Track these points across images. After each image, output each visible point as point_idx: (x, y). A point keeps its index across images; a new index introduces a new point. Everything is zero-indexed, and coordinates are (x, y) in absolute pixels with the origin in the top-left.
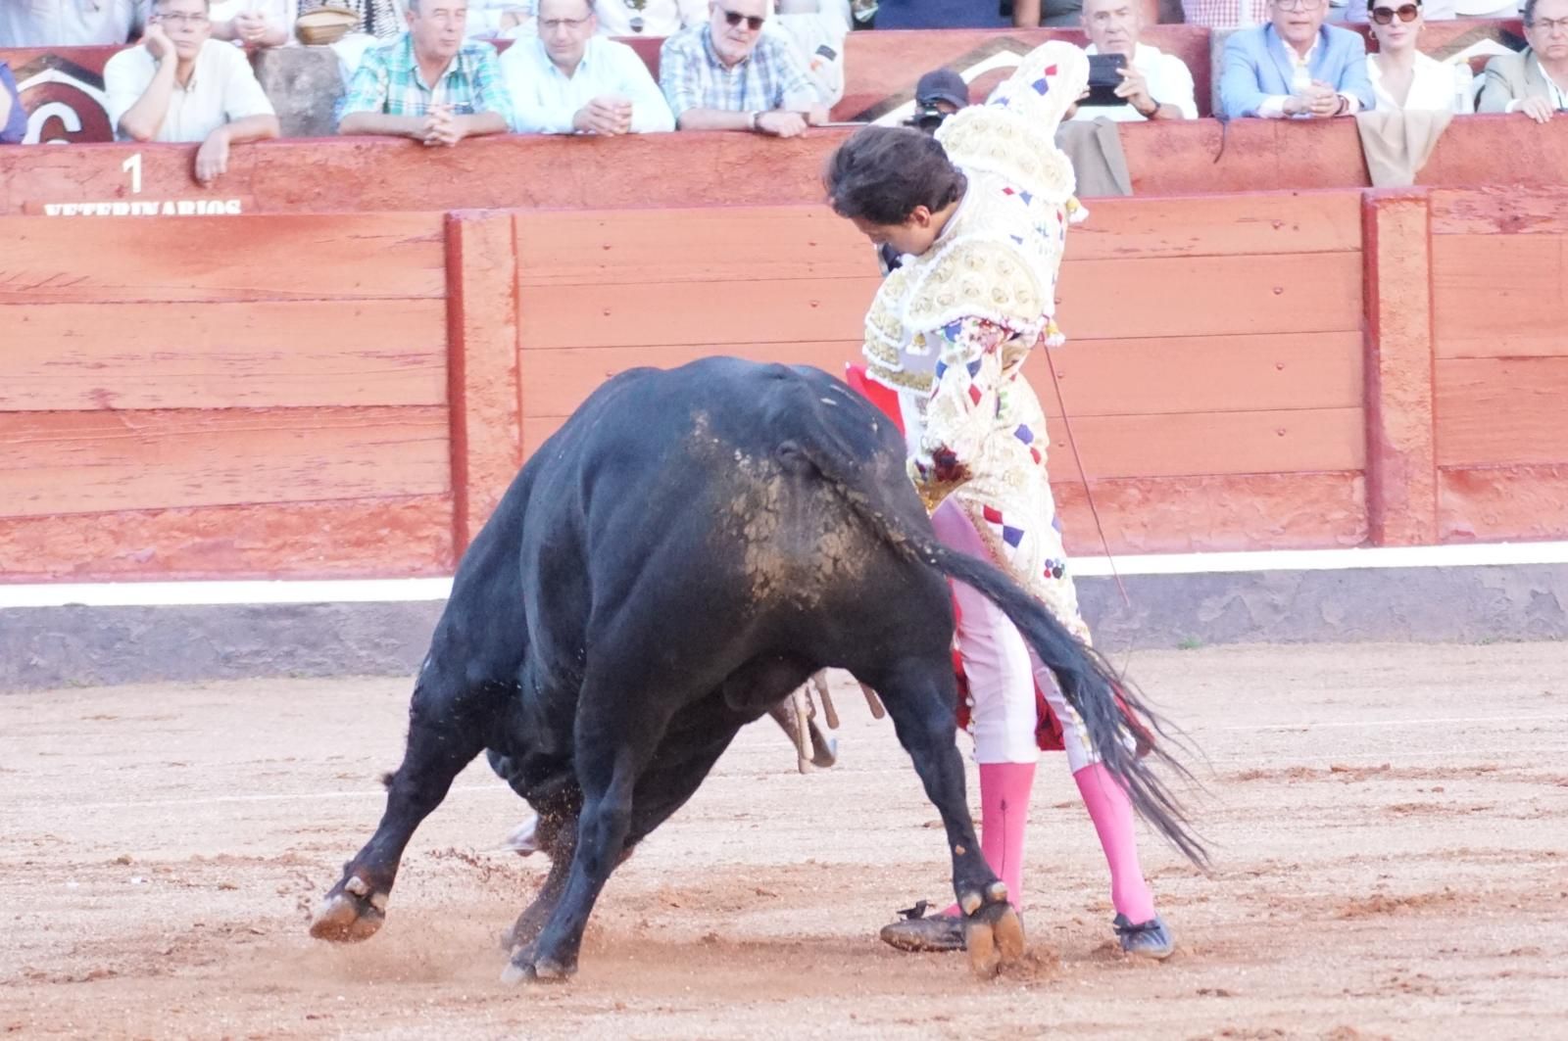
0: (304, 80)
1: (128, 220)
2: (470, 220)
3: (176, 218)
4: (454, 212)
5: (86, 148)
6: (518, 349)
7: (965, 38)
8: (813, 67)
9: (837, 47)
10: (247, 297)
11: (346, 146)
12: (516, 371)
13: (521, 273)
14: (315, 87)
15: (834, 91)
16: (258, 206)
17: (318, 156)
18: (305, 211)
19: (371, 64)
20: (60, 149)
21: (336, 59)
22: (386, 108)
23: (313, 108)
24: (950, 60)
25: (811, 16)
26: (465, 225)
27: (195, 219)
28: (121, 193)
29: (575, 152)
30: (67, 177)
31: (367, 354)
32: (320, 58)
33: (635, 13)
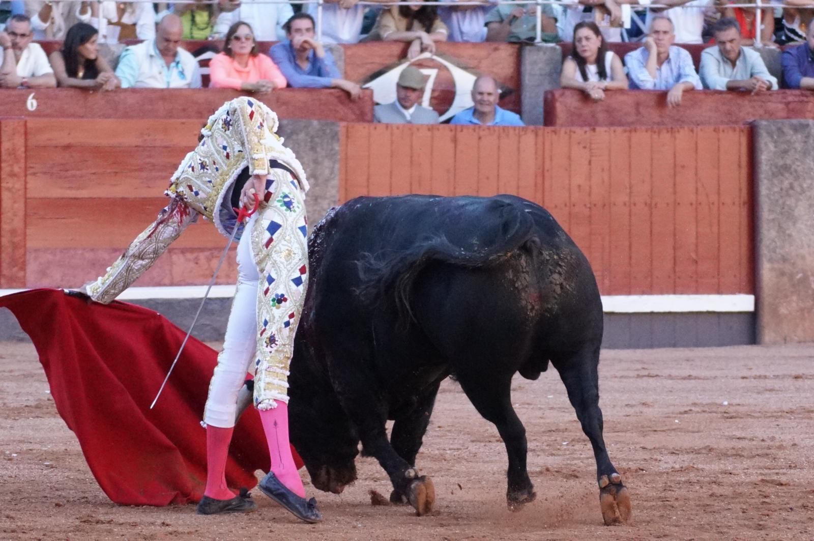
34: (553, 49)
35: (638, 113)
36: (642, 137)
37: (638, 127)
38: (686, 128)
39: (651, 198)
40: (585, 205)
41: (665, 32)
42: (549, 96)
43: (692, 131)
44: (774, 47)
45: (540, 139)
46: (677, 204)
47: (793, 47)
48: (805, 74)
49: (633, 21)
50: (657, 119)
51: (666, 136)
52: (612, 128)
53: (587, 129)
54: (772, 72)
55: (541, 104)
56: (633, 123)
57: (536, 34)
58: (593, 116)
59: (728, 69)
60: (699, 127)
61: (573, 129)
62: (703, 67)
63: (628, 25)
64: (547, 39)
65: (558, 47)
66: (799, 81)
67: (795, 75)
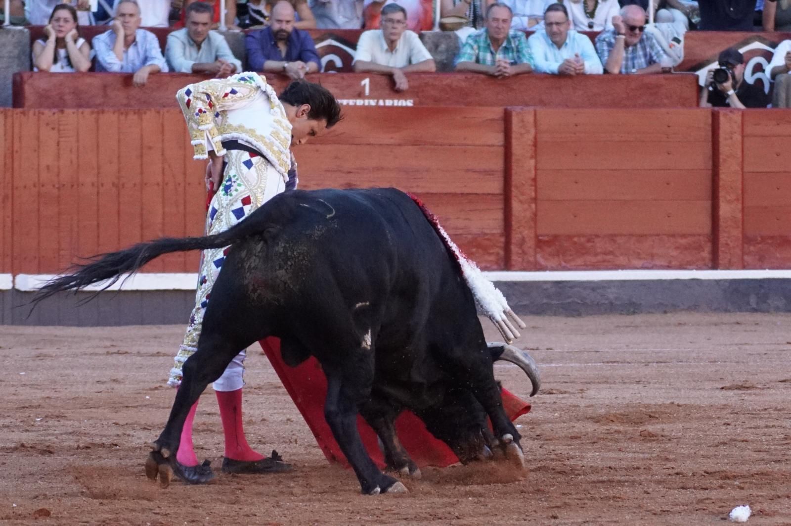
0: (443, 47)
1: (363, 107)
2: (516, 110)
3: (385, 107)
4: (509, 108)
5: (345, 75)
6: (536, 169)
7: (739, 35)
8: (670, 47)
9: (681, 38)
10: (415, 143)
11: (460, 77)
12: (535, 180)
13: (538, 136)
14: (447, 50)
15: (679, 58)
16: (421, 103)
17: (448, 81)
18: (442, 105)
19: (471, 41)
20: (333, 75)
21: (457, 38)
22: (478, 61)
23: (447, 59)
24: (732, 44)
25: (670, 24)
26: (514, 114)
27: (392, 108)
28: (360, 95)
29: (563, 82)
30: (336, 87)
31: (468, 170)
32: (450, 37)
33: (591, 20)
34: (21, 31)
35: (105, 95)
36: (109, 118)
37: (106, 109)
38: (153, 109)
39: (119, 178)
40: (54, 186)
41: (131, 15)
42: (18, 78)
43: (158, 112)
44: (237, 30)
45: (9, 120)
46: (143, 185)
47: (255, 31)
48: (268, 58)
49: (100, 5)
50: (125, 101)
51: (133, 117)
52: (81, 110)
53: (55, 110)
54: (237, 55)
55: (10, 86)
56: (100, 105)
57: (4, 18)
58: (61, 98)
59: (194, 51)
60: (166, 109)
61: (42, 110)
62: (168, 50)
63: (94, 8)
64: (15, 21)
65: (26, 30)
66: (262, 65)
67: (258, 57)
